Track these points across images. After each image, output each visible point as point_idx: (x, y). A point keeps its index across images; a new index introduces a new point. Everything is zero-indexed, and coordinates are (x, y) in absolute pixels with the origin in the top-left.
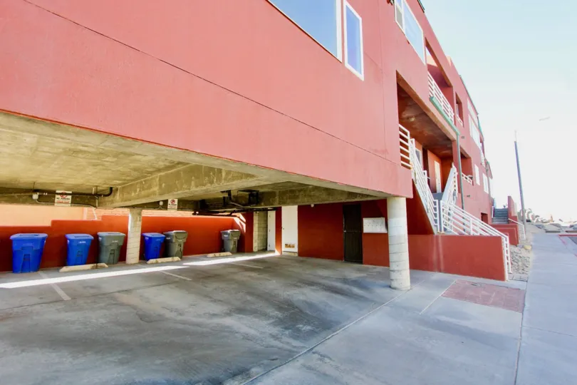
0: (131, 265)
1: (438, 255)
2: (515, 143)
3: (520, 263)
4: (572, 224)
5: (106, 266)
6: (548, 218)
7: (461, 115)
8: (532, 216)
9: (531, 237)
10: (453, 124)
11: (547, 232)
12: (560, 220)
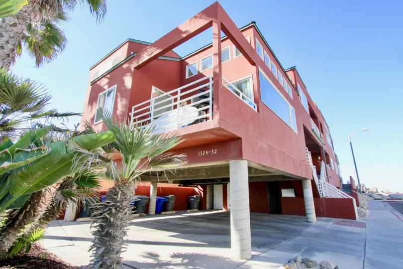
0: (152, 215)
1: (323, 208)
2: (351, 143)
3: (362, 214)
4: (390, 194)
5: (145, 215)
6: (375, 191)
7: (322, 132)
8: (365, 189)
9: (366, 203)
10: (320, 137)
11: (375, 199)
12: (382, 192)
